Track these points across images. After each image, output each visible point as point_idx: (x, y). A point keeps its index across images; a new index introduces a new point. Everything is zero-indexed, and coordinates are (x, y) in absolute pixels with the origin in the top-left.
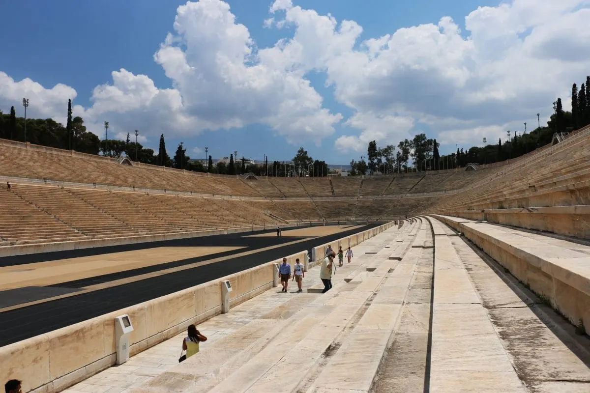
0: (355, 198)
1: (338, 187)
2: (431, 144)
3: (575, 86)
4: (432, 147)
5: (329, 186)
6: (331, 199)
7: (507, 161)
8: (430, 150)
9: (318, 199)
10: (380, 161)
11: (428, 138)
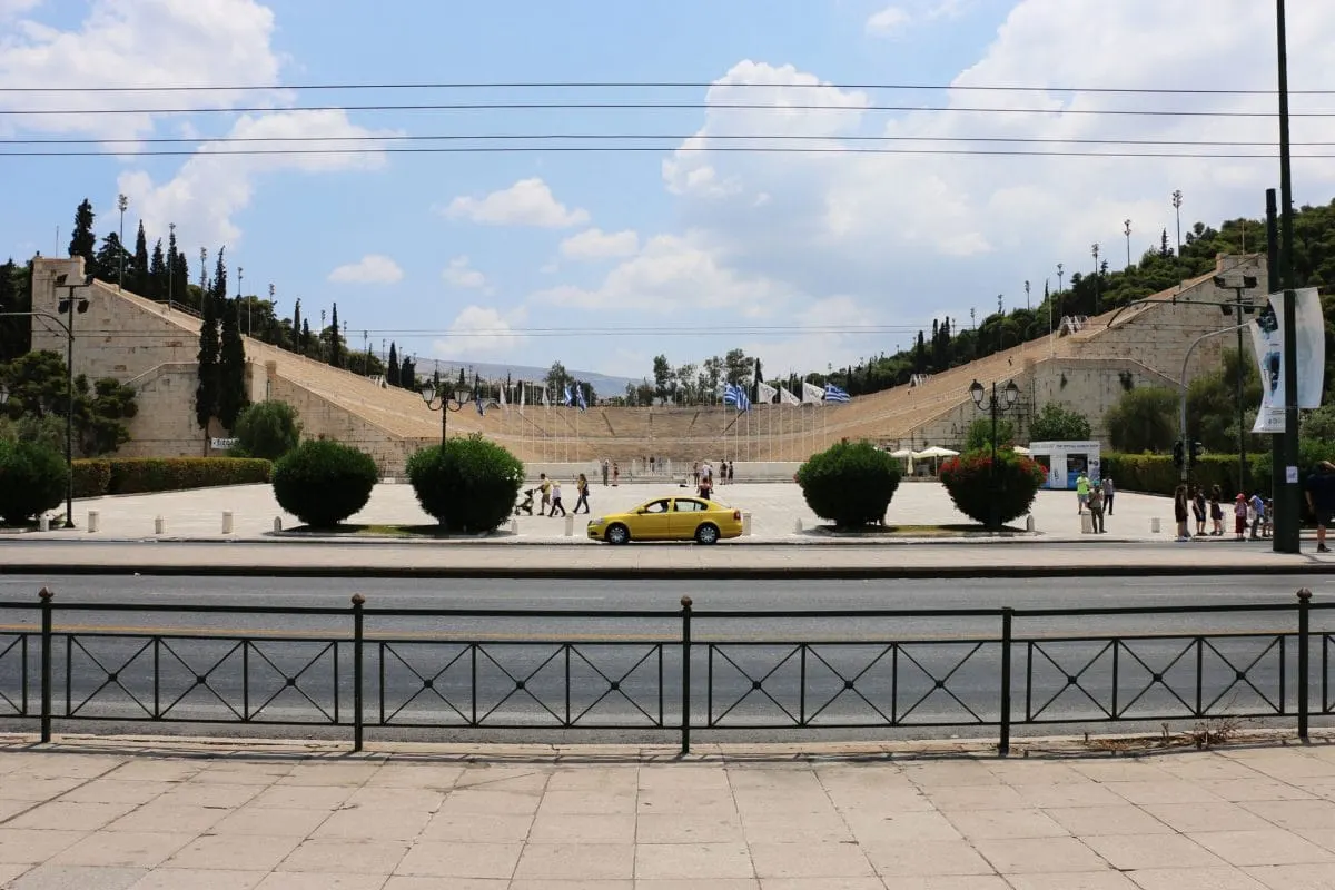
0: (646, 441)
1: (618, 423)
2: (751, 364)
3: (936, 321)
4: (753, 369)
5: (604, 422)
6: (611, 441)
7: (859, 397)
8: (749, 373)
9: (592, 441)
10: (674, 385)
11: (747, 355)
